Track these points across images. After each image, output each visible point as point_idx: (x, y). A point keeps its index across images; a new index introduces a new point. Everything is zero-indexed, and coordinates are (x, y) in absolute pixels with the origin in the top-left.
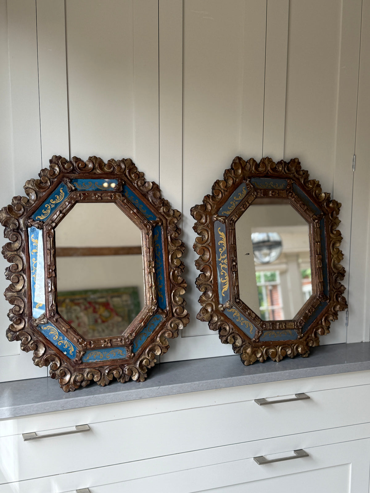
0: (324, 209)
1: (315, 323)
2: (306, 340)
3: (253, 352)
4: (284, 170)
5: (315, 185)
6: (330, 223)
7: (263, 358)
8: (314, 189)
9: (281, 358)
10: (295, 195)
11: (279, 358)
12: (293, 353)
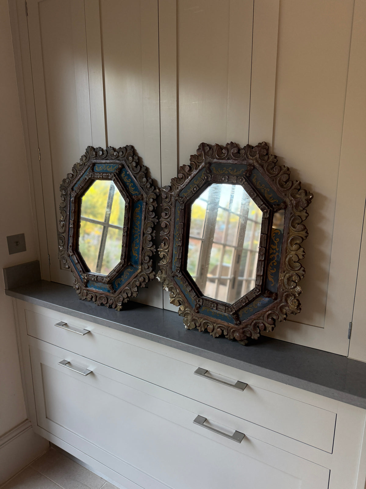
0: (288, 199)
1: (256, 316)
2: (243, 328)
3: (193, 320)
4: (247, 155)
5: (281, 172)
6: (291, 215)
7: (201, 328)
8: (279, 175)
9: (218, 336)
10: (245, 181)
11: (215, 334)
12: (230, 336)
